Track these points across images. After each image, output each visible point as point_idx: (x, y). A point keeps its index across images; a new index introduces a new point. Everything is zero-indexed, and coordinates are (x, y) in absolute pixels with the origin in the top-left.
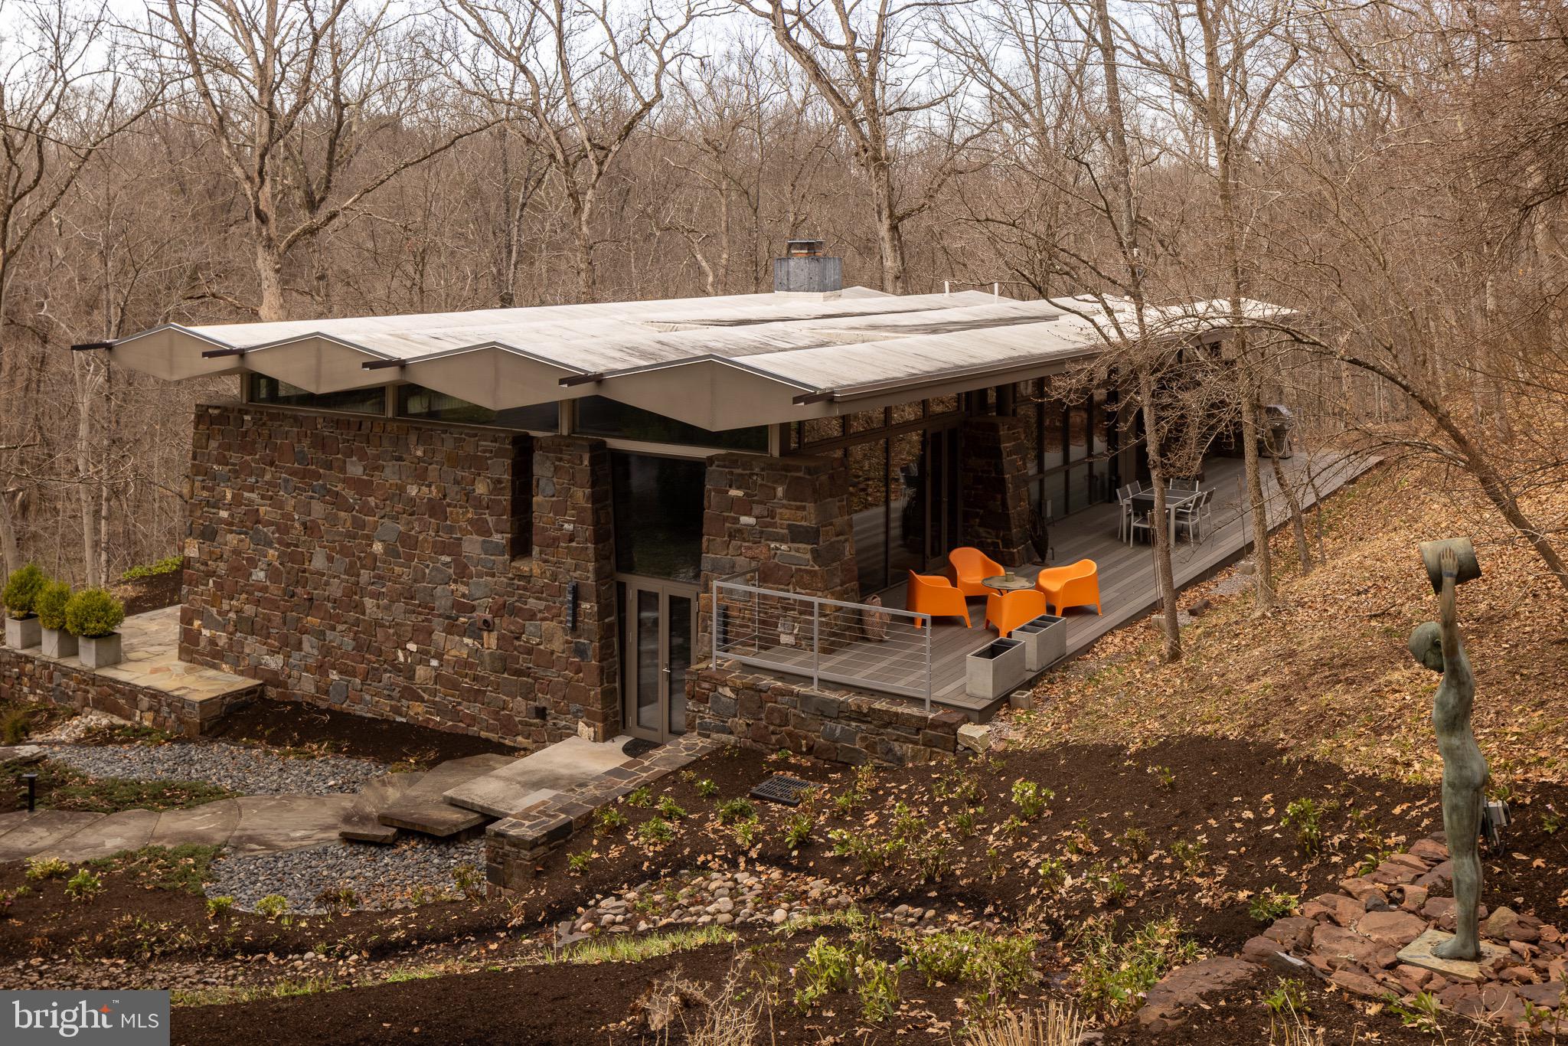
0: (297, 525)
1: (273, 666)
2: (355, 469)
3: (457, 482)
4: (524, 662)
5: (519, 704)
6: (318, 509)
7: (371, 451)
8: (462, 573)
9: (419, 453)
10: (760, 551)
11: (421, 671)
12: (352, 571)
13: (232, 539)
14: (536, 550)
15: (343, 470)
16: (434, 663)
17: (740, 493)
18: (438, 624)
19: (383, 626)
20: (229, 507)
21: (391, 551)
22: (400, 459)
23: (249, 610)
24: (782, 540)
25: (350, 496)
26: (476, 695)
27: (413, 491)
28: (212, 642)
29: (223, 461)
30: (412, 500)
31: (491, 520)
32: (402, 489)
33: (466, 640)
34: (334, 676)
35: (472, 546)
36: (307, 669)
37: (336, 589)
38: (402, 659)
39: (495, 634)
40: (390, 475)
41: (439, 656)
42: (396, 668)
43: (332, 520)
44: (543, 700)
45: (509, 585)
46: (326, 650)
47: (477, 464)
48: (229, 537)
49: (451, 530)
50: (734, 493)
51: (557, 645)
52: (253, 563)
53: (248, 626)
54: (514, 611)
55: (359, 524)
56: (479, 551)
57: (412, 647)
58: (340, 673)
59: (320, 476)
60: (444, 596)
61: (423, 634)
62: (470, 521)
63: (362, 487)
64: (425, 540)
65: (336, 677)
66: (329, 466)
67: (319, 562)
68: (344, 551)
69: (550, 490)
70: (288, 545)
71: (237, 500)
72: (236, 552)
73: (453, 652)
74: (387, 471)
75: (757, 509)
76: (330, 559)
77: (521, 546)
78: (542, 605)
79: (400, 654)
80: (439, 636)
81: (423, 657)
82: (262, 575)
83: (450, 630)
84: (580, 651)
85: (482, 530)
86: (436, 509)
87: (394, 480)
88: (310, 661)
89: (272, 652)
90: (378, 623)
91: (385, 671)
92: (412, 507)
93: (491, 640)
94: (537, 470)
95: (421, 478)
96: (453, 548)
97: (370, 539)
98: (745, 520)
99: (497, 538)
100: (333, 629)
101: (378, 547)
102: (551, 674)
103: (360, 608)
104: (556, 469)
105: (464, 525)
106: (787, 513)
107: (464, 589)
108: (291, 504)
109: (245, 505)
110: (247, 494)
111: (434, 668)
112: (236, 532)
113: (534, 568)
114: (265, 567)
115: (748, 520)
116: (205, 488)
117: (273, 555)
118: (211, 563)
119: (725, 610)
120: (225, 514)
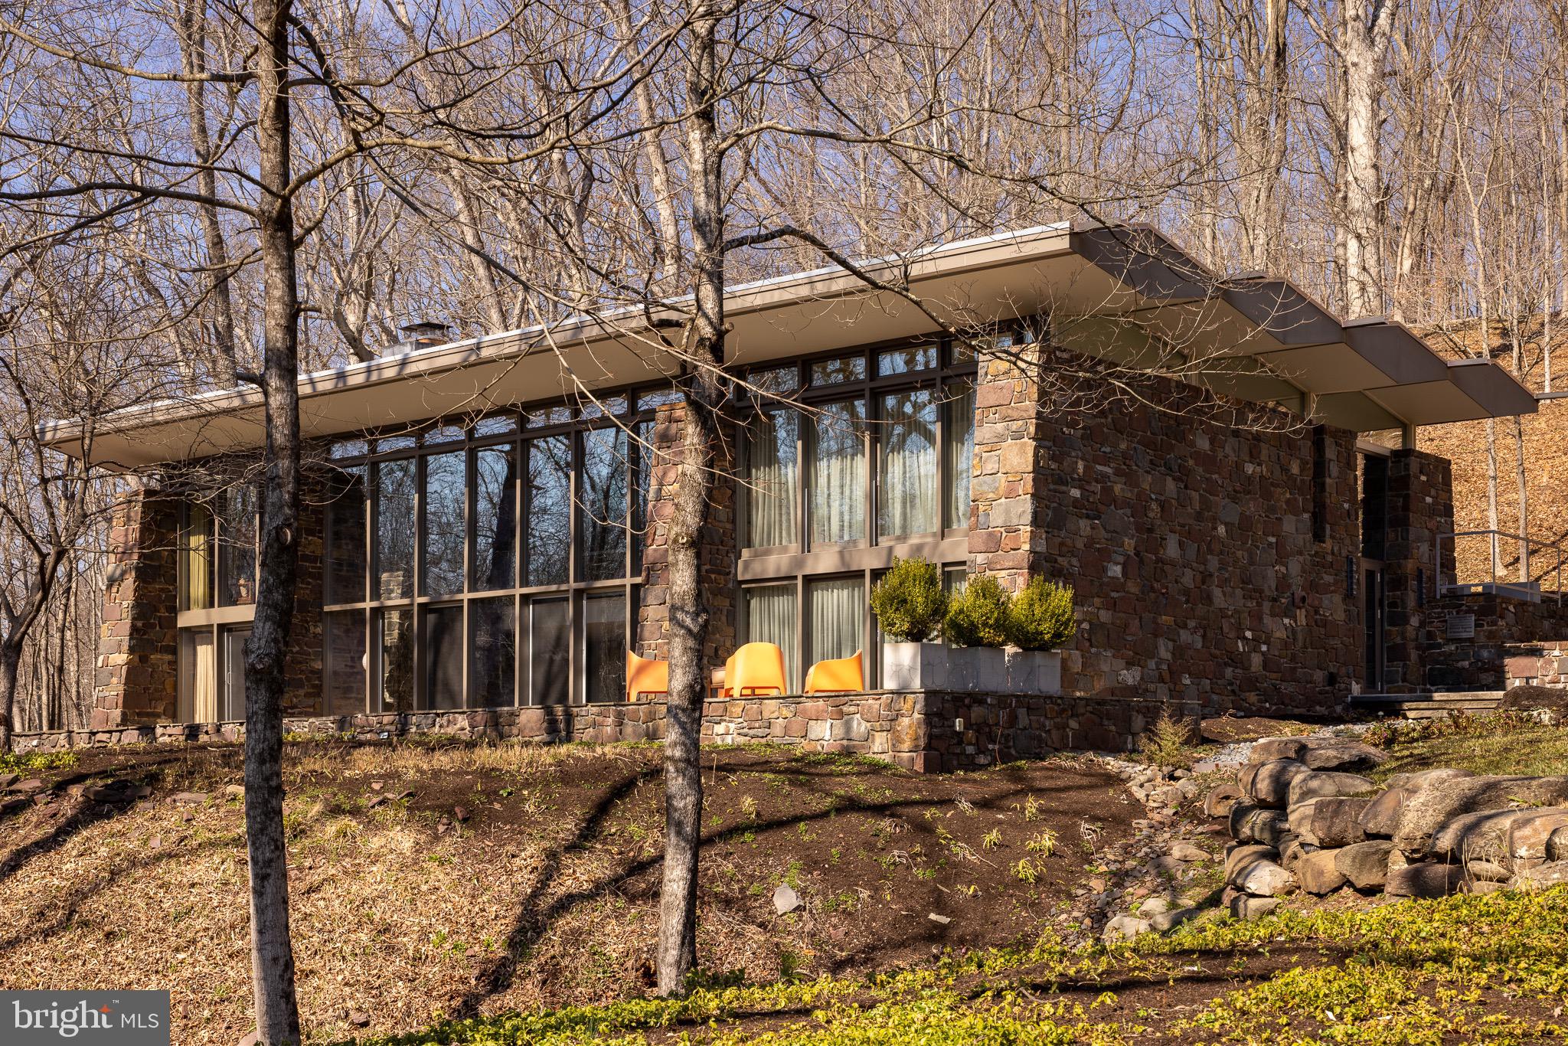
0: (1154, 506)
1: (1130, 682)
2: (1203, 443)
3: (1280, 461)
4: (1320, 634)
6: (1171, 487)
7: (1213, 425)
8: (1281, 554)
10: (1433, 525)
11: (1256, 660)
12: (1200, 557)
13: (1084, 525)
14: (1328, 527)
15: (1192, 443)
16: (1264, 648)
17: (1425, 478)
18: (1267, 606)
19: (1227, 617)
20: (1082, 483)
21: (1231, 534)
22: (1237, 434)
23: (1105, 616)
24: (1442, 515)
25: (1199, 472)
26: (1291, 674)
27: (1250, 469)
30: (1249, 478)
31: (1301, 500)
32: (1239, 467)
33: (1286, 621)
34: (1186, 680)
35: (1289, 525)
36: (1162, 679)
37: (1188, 579)
38: (1240, 649)
39: (1303, 611)
40: (1230, 452)
41: (1266, 640)
43: (1181, 500)
44: (1332, 668)
45: (1311, 562)
46: (1179, 651)
47: (1292, 444)
48: (1081, 523)
49: (1274, 509)
50: (1422, 478)
51: (1341, 614)
52: (1105, 555)
53: (1104, 637)
54: (1316, 587)
55: (1206, 505)
56: (1294, 530)
57: (1249, 634)
58: (1192, 675)
59: (1172, 448)
60: (1270, 578)
61: (1254, 619)
62: (1289, 501)
63: (1208, 463)
64: (1258, 520)
65: (1188, 682)
66: (1179, 438)
67: (1172, 550)
68: (1192, 536)
69: (1336, 472)
70: (1144, 530)
71: (1089, 475)
72: (1090, 542)
73: (1277, 634)
74: (1228, 447)
76: (1181, 545)
78: (1331, 578)
79: (1239, 644)
80: (1266, 620)
81: (1256, 642)
82: (1118, 569)
83: (1274, 612)
84: (1353, 618)
85: (1295, 509)
86: (1265, 488)
87: (1233, 457)
88: (1165, 667)
89: (1129, 664)
90: (1222, 613)
91: (1225, 665)
92: (1248, 486)
93: (1301, 615)
94: (1328, 453)
95: (1253, 456)
96: (1276, 528)
97: (1215, 520)
98: (1427, 500)
99: (1306, 516)
100: (1184, 626)
101: (1222, 530)
102: (1336, 642)
103: (1208, 599)
104: (1339, 454)
105: (1285, 504)
107: (1283, 569)
108: (1146, 482)
109: (1097, 481)
110: (1099, 468)
111: (1263, 654)
112: (1088, 517)
113: (1328, 545)
114: (1121, 559)
115: (1429, 500)
116: (1053, 458)
117: (1129, 543)
118: (1060, 559)
119: (1420, 572)
120: (1076, 493)
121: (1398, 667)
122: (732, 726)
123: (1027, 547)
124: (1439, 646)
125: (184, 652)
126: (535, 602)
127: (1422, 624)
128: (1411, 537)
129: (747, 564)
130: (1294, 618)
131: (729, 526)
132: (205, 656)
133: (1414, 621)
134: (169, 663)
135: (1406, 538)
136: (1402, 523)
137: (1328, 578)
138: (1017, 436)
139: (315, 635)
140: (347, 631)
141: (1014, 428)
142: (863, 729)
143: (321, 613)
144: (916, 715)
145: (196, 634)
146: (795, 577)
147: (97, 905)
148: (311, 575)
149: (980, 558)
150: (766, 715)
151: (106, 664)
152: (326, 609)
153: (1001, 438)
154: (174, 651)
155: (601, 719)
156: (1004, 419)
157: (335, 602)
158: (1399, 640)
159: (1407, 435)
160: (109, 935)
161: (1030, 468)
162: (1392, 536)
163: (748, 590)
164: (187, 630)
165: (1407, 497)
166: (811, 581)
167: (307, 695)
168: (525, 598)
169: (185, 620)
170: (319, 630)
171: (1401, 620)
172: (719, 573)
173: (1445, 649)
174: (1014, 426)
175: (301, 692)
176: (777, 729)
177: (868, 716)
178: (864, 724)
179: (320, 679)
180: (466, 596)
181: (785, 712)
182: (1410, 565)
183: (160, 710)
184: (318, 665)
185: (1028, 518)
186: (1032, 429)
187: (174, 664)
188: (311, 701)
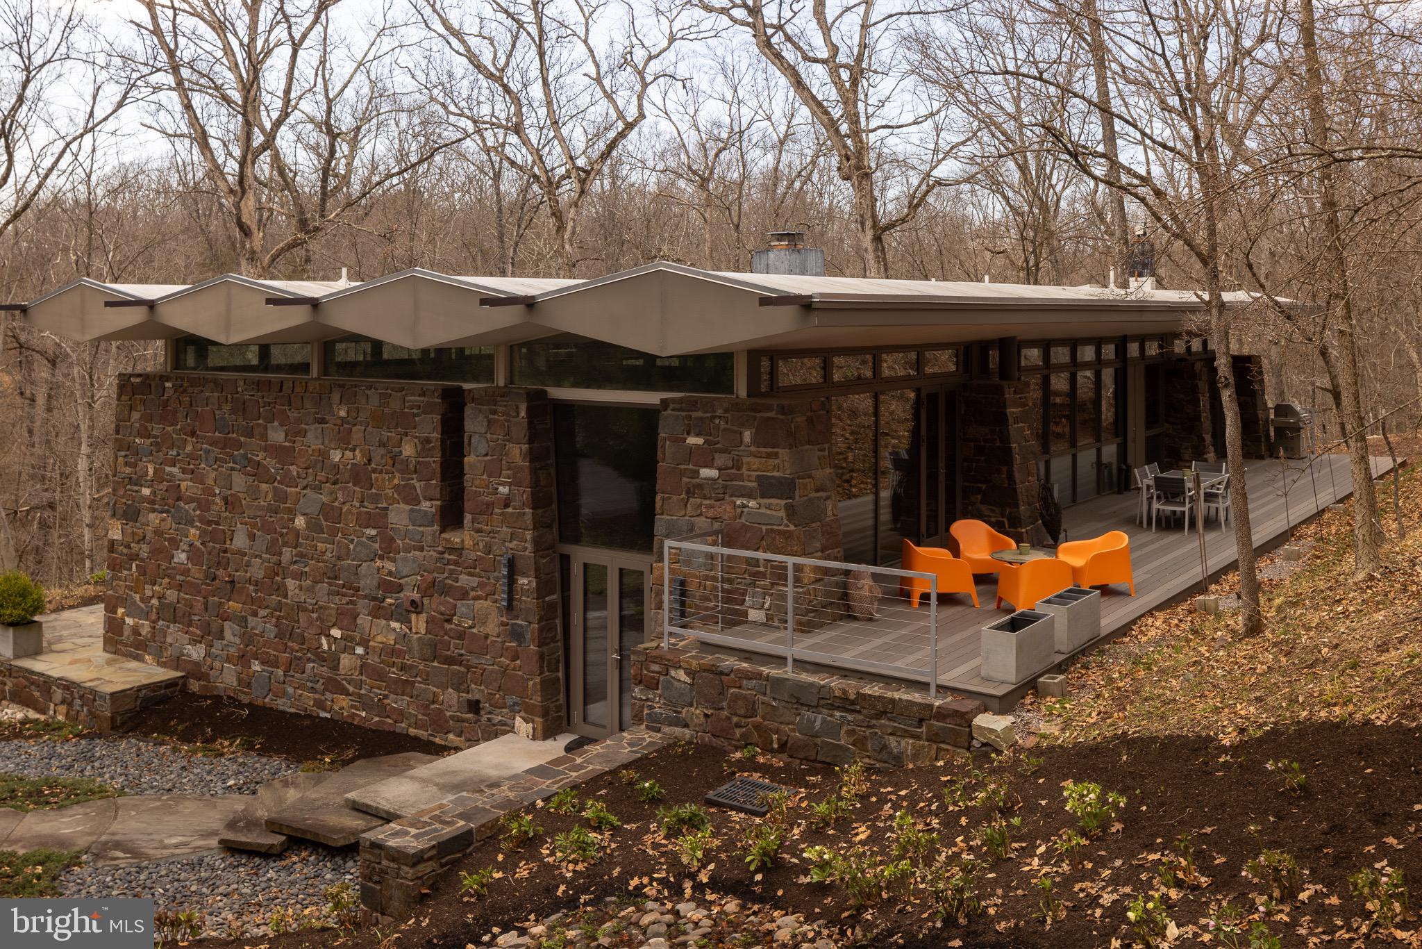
0: (218, 500)
1: (195, 656)
2: (277, 435)
3: (382, 444)
4: (455, 648)
5: (451, 698)
6: (239, 482)
7: (293, 415)
8: (388, 549)
9: (343, 413)
10: (724, 509)
11: (346, 661)
12: (273, 549)
13: (154, 518)
14: (468, 518)
15: (264, 437)
16: (360, 650)
17: (699, 441)
18: (363, 606)
19: (306, 610)
20: (150, 484)
21: (313, 526)
22: (322, 421)
23: (171, 595)
24: (750, 496)
25: (271, 464)
26: (403, 687)
27: (336, 456)
28: (136, 631)
29: (145, 434)
30: (336, 466)
31: (419, 486)
32: (324, 455)
33: (394, 625)
34: (256, 666)
35: (399, 516)
36: (228, 660)
37: (257, 570)
38: (325, 647)
39: (423, 617)
40: (313, 439)
41: (364, 643)
42: (320, 657)
43: (254, 494)
44: (477, 692)
45: (439, 560)
46: (248, 638)
47: (403, 423)
48: (152, 516)
49: (376, 499)
50: (692, 440)
51: (492, 628)
52: (175, 544)
53: (171, 613)
54: (445, 590)
55: (281, 497)
56: (406, 522)
57: (336, 633)
58: (263, 663)
59: (240, 445)
60: (369, 576)
61: (347, 618)
62: (396, 488)
63: (283, 454)
64: (349, 511)
65: (258, 668)
66: (250, 435)
67: (240, 541)
68: (266, 528)
69: (482, 448)
70: (210, 523)
71: (159, 476)
72: (159, 532)
73: (380, 638)
74: (310, 435)
75: (720, 460)
76: (252, 537)
77: (451, 516)
78: (474, 582)
79: (324, 641)
80: (364, 620)
81: (348, 643)
82: (183, 556)
83: (377, 613)
84: (517, 635)
85: (410, 498)
86: (360, 476)
87: (316, 445)
88: (232, 650)
89: (194, 642)
90: (300, 607)
91: (309, 660)
92: (335, 476)
93: (419, 623)
94: (469, 425)
95: (345, 442)
96: (378, 519)
97: (292, 513)
98: (706, 472)
99: (426, 506)
100: (256, 615)
101: (300, 522)
102: (485, 661)
103: (281, 590)
104: (490, 423)
105: (390, 492)
106: (755, 462)
107: (393, 567)
108: (212, 478)
109: (166, 481)
110: (165, 469)
111: (358, 657)
112: (158, 512)
113: (465, 539)
114: (187, 548)
117: (195, 535)
118: (132, 546)
130: (408, 623)
137: (467, 580)
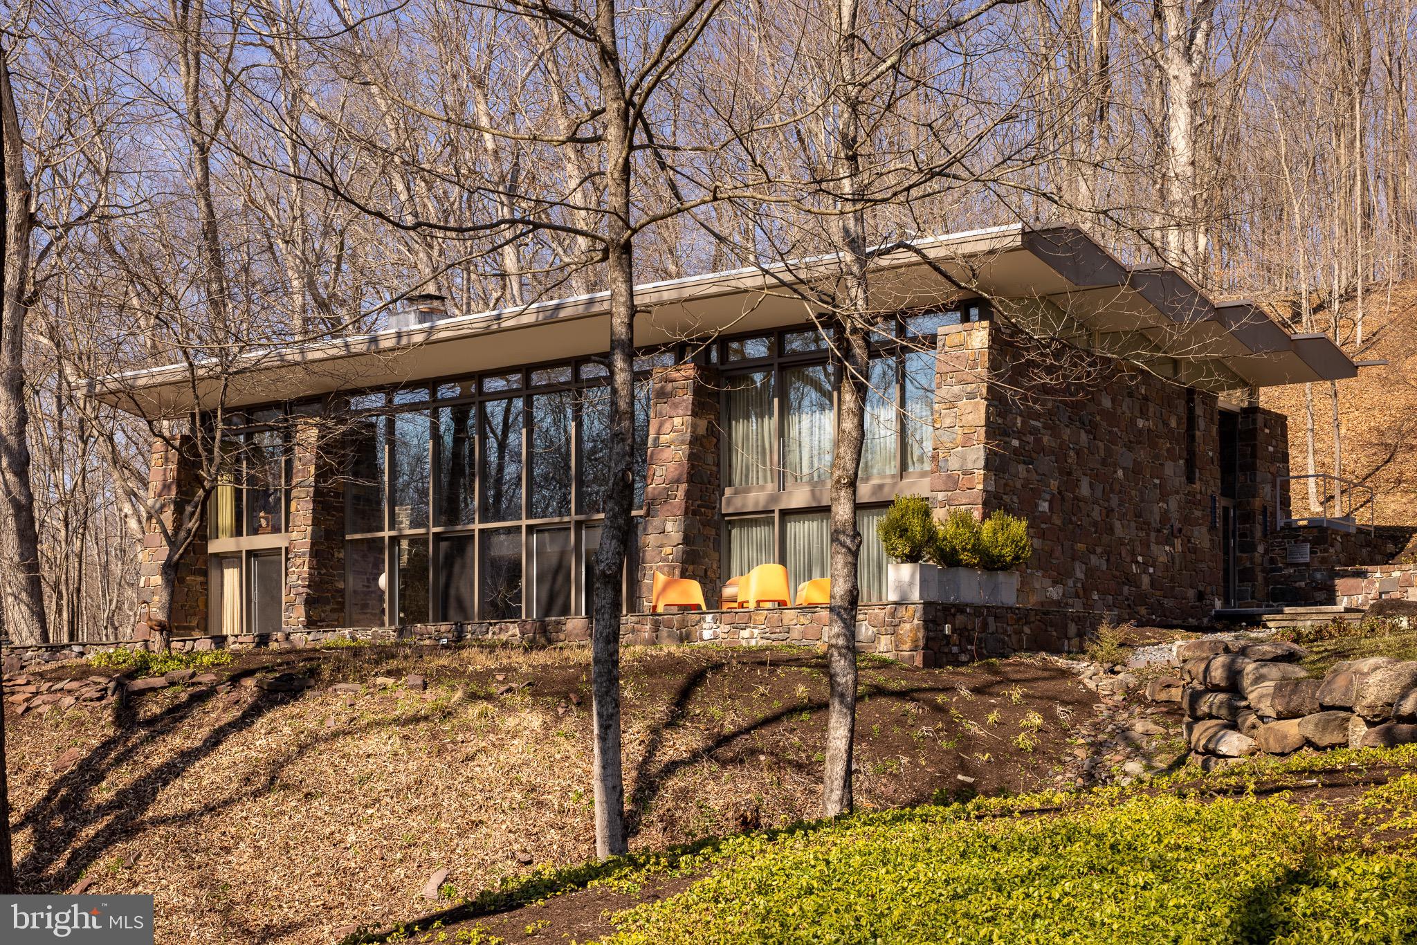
0: (1072, 453)
1: (1055, 597)
2: (1107, 402)
3: (1163, 417)
4: (1192, 559)
6: (1084, 438)
7: (1115, 387)
8: (1163, 493)
9: (1144, 391)
10: (1274, 469)
11: (1146, 580)
12: (1105, 495)
13: (1022, 469)
14: (1198, 471)
15: (1099, 402)
16: (1151, 570)
17: (1268, 431)
18: (1153, 535)
19: (1124, 543)
20: (1020, 435)
21: (1127, 476)
22: (1131, 395)
23: (1036, 543)
25: (1103, 426)
27: (1140, 423)
30: (1140, 431)
31: (1178, 448)
32: (1132, 421)
33: (1167, 548)
35: (1169, 469)
36: (1078, 595)
37: (1096, 513)
38: (1134, 570)
39: (1179, 540)
40: (1127, 409)
41: (1153, 564)
42: (1131, 580)
43: (1092, 449)
44: (1201, 587)
45: (1185, 499)
46: (1090, 572)
47: (1171, 403)
48: (1020, 467)
49: (1159, 456)
50: (1266, 431)
51: (1207, 542)
52: (1036, 494)
53: (1036, 561)
54: (1188, 521)
55: (1108, 452)
56: (1173, 473)
57: (1140, 559)
58: (1099, 592)
59: (1085, 406)
60: (1156, 512)
61: (1145, 546)
62: (1169, 449)
63: (1110, 419)
64: (1147, 465)
65: (1096, 597)
66: (1091, 398)
67: (1085, 490)
68: (1099, 478)
69: (1203, 426)
70: (1064, 473)
71: (1025, 428)
72: (1027, 482)
73: (1161, 559)
74: (1124, 405)
75: (1274, 441)
76: (1091, 485)
79: (1133, 567)
80: (1153, 547)
81: (1145, 565)
82: (1046, 505)
83: (1158, 541)
84: (1215, 546)
85: (1173, 456)
86: (1152, 439)
87: (1129, 413)
88: (1080, 585)
89: (1055, 583)
90: (1121, 541)
91: (1123, 584)
92: (1140, 437)
93: (1178, 543)
94: (1197, 411)
95: (1143, 412)
96: (1159, 472)
97: (1115, 465)
99: (1181, 462)
100: (1093, 552)
101: (1120, 473)
102: (1203, 565)
103: (1111, 530)
104: (1205, 411)
105: (1164, 453)
106: (1281, 444)
107: (1165, 506)
108: (1066, 433)
109: (1031, 433)
110: (1032, 422)
111: (1150, 575)
112: (1024, 463)
113: (1197, 486)
114: (1048, 497)
115: (1271, 449)
116: (999, 415)
117: (1054, 484)
118: (1005, 497)
119: (1265, 508)
120: (1016, 443)
121: (1248, 586)
122: (756, 631)
123: (981, 487)
124: (1280, 569)
125: (214, 574)
126: (538, 532)
127: (1266, 552)
128: (1258, 479)
129: (729, 501)
130: (1173, 546)
131: (714, 469)
132: (231, 577)
133: (1261, 549)
134: (202, 584)
135: (1253, 480)
136: (1251, 468)
137: (1198, 513)
138: (971, 396)
139: (339, 560)
140: (364, 556)
141: (969, 390)
142: (870, 632)
143: (343, 540)
144: (916, 622)
145: (223, 560)
146: (773, 511)
147: (293, 772)
148: (335, 509)
149: (941, 496)
150: (786, 622)
151: (147, 585)
152: (348, 537)
153: (958, 398)
154: (205, 573)
155: (639, 626)
156: (959, 383)
157: (356, 532)
158: (1248, 565)
159: (1253, 393)
160: (308, 796)
161: (983, 423)
162: (1242, 478)
163: (729, 522)
164: (216, 555)
165: (1254, 447)
166: (786, 514)
167: (333, 610)
168: (530, 529)
169: (214, 547)
170: (341, 555)
171: (1251, 548)
172: (707, 507)
173: (1285, 572)
174: (969, 388)
175: (328, 608)
176: (796, 633)
177: (876, 623)
178: (871, 629)
179: (343, 596)
180: (477, 526)
181: (802, 620)
182: (1257, 503)
183: (194, 624)
184: (341, 585)
185: (982, 463)
186: (984, 391)
187: (205, 585)
188: (335, 616)
